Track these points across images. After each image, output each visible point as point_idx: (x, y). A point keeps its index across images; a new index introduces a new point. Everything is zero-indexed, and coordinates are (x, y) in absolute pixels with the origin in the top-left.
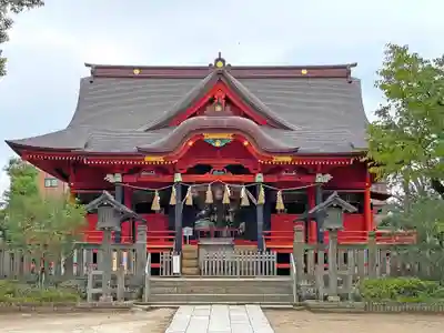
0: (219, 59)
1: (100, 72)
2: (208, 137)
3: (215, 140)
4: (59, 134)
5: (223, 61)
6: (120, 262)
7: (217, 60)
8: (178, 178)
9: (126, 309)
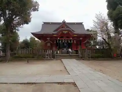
1: (45, 23)
4: (39, 32)
6: (50, 52)
8: (58, 39)
9: (52, 60)
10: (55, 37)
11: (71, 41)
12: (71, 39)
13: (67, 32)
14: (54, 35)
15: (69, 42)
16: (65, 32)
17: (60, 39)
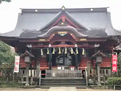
0: (63, 7)
2: (59, 33)
3: (62, 34)
5: (64, 7)
7: (62, 7)
10: (44, 43)
11: (74, 49)
12: (76, 46)
13: (66, 33)
14: (41, 40)
15: (72, 53)
16: (63, 34)
17: (53, 46)
